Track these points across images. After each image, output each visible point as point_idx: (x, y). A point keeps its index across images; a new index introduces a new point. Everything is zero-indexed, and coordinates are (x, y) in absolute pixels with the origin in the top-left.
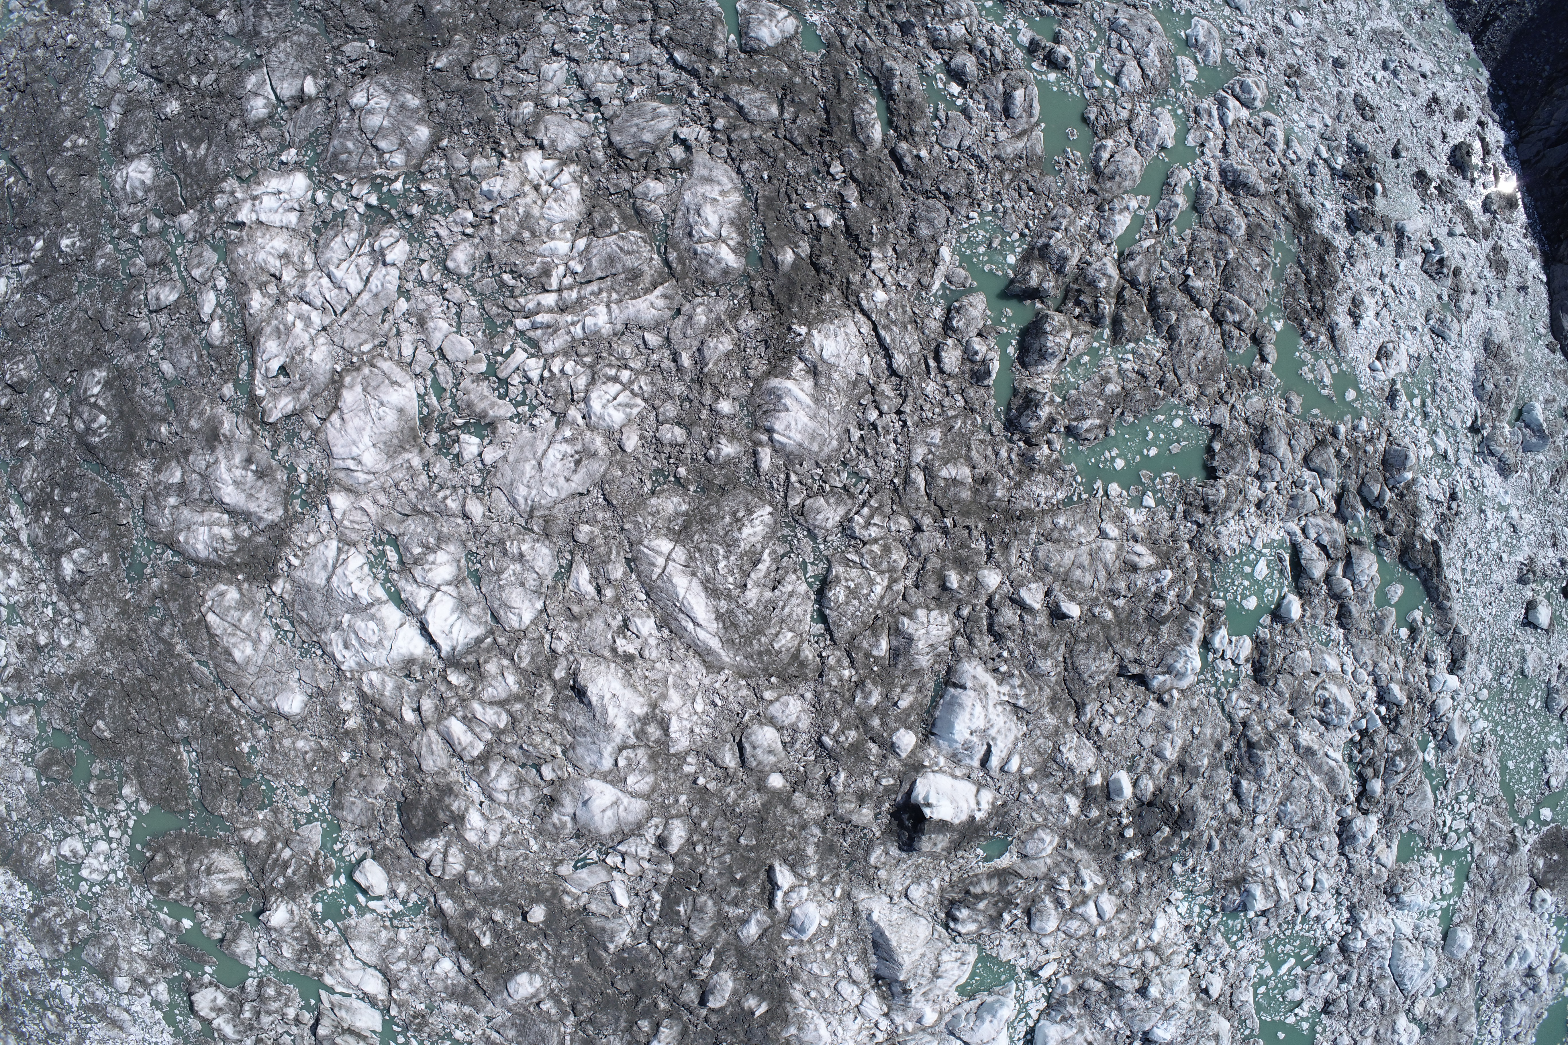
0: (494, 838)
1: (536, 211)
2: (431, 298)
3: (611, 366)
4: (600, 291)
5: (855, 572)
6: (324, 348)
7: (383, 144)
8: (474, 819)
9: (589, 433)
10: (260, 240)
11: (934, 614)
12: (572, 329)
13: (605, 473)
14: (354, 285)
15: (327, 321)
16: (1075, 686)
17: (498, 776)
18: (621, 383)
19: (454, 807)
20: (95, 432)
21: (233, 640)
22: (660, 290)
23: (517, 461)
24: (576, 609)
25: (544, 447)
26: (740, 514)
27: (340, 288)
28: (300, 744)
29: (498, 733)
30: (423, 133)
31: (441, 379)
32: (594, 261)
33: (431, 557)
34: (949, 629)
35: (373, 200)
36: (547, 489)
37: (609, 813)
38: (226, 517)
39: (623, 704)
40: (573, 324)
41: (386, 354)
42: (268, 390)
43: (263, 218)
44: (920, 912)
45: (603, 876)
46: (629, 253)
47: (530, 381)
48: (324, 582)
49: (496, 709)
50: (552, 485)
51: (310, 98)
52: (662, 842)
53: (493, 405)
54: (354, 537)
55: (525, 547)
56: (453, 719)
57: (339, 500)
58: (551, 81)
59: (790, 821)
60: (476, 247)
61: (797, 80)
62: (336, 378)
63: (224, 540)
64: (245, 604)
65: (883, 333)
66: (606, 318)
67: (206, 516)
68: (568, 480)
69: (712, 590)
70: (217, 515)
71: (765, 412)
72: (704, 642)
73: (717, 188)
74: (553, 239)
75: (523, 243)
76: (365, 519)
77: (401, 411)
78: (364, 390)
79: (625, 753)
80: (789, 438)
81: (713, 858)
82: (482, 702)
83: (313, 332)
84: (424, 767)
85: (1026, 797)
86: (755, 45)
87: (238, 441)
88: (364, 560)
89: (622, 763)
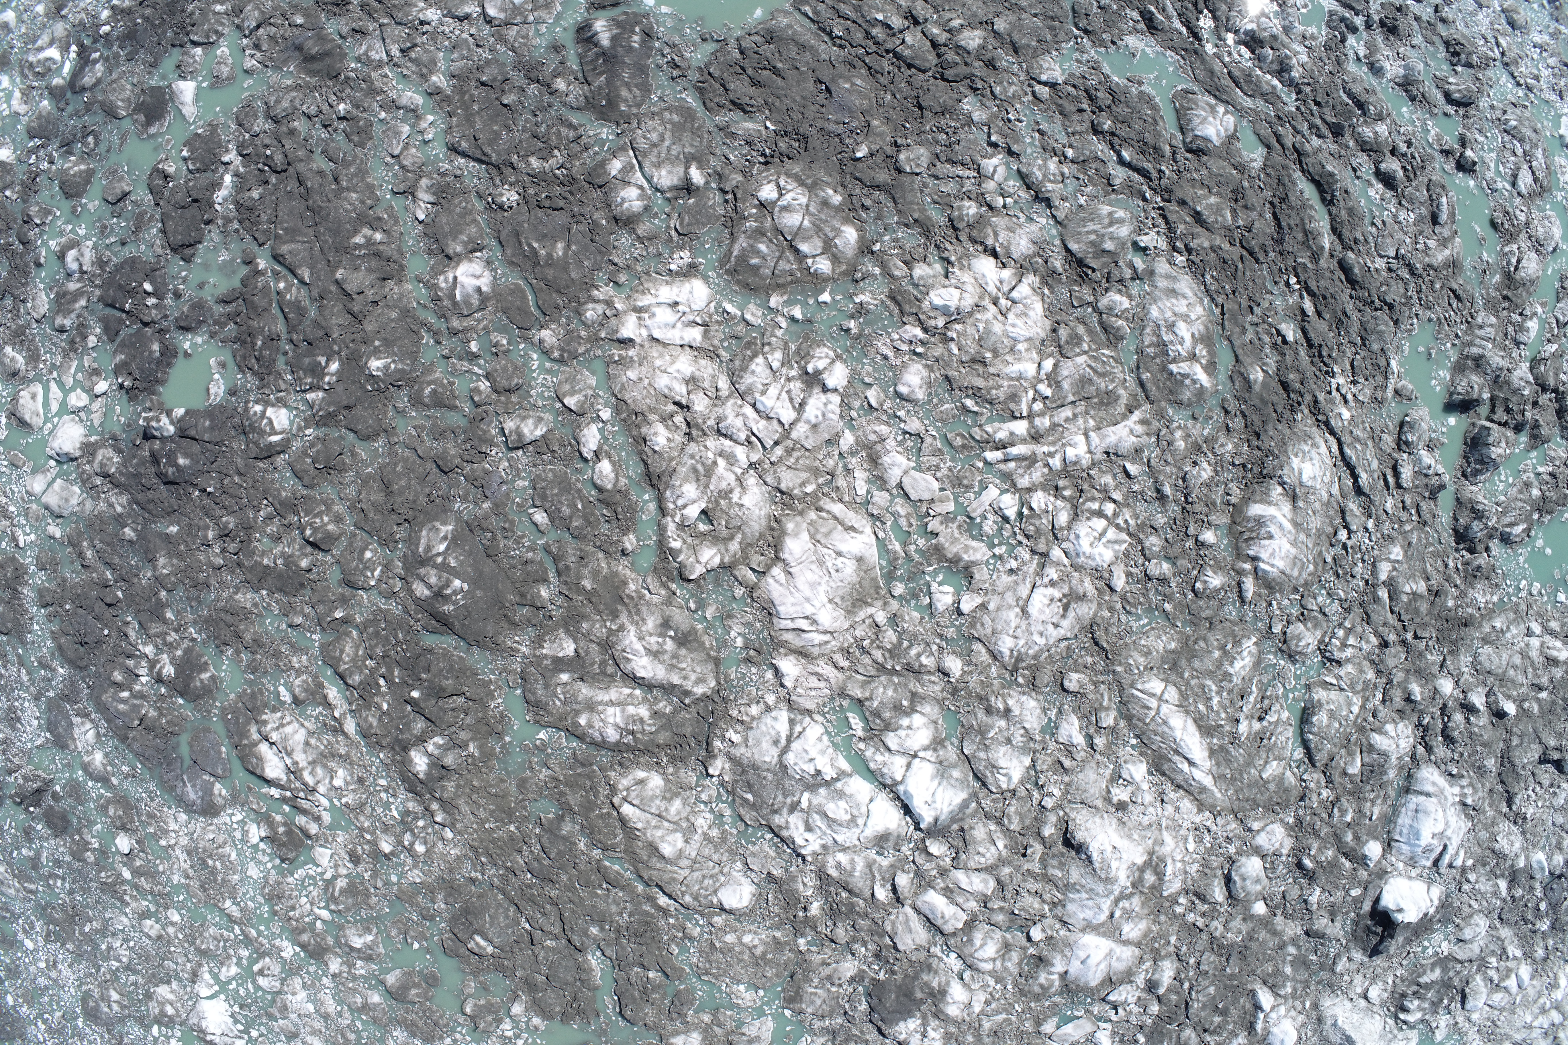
0: (977, 1008)
1: (997, 328)
2: (884, 429)
3: (1093, 499)
4: (1075, 416)
5: (1334, 695)
6: (756, 490)
7: (804, 247)
8: (957, 992)
9: (1076, 574)
10: (658, 363)
11: (1401, 726)
12: (1051, 461)
13: (1095, 615)
14: (787, 414)
15: (755, 458)
16: (1509, 780)
17: (982, 946)
18: (1106, 517)
19: (935, 984)
20: (446, 598)
21: (659, 833)
22: (1137, 415)
23: (998, 609)
24: (1067, 763)
25: (1027, 592)
26: (1229, 646)
27: (769, 418)
28: (747, 939)
29: (984, 902)
30: (850, 234)
31: (903, 522)
32: (1066, 385)
33: (905, 722)
34: (1411, 740)
35: (797, 313)
36: (1037, 638)
37: (1102, 966)
38: (638, 692)
39: (1124, 856)
40: (1051, 455)
41: (833, 495)
42: (684, 542)
43: (657, 334)
44: (1375, 1009)
45: (1089, 1027)
46: (1103, 375)
47: (1006, 519)
48: (775, 760)
49: (983, 875)
50: (1041, 634)
51: (698, 188)
52: (1151, 986)
53: (967, 548)
54: (810, 705)
55: (1011, 702)
56: (932, 891)
57: (789, 666)
58: (992, 178)
59: (1271, 944)
60: (930, 368)
61: (1246, 184)
62: (775, 525)
63: (642, 720)
64: (672, 790)
65: (1348, 451)
66: (1085, 448)
67: (613, 694)
68: (1056, 626)
69: (1206, 729)
70: (627, 691)
71: (1247, 540)
72: (1198, 782)
73: (1184, 302)
74: (1019, 360)
75: (984, 364)
76: (822, 684)
77: (860, 560)
78: (812, 537)
79: (1121, 904)
80: (1273, 566)
81: (1198, 992)
82: (966, 869)
83: (739, 471)
84: (901, 947)
85: (1466, 887)
86: (1201, 144)
87: (649, 603)
88: (822, 730)
89: (1118, 914)
